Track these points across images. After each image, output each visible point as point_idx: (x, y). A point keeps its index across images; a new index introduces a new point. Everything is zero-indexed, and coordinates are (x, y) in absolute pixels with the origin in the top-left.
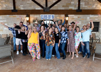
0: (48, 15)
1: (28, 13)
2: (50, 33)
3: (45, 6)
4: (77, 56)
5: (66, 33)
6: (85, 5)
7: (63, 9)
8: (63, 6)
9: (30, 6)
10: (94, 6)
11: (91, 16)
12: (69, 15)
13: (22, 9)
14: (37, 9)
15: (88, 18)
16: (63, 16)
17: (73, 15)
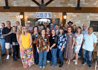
0: (44, 13)
1: (22, 10)
2: (43, 36)
3: (41, 3)
4: (76, 63)
5: (64, 37)
6: (86, 2)
7: (61, 6)
8: (61, 3)
9: (25, 2)
10: (95, 4)
11: (92, 15)
12: (67, 14)
13: (15, 5)
14: (32, 6)
15: (88, 17)
16: (61, 14)
17: (72, 13)
